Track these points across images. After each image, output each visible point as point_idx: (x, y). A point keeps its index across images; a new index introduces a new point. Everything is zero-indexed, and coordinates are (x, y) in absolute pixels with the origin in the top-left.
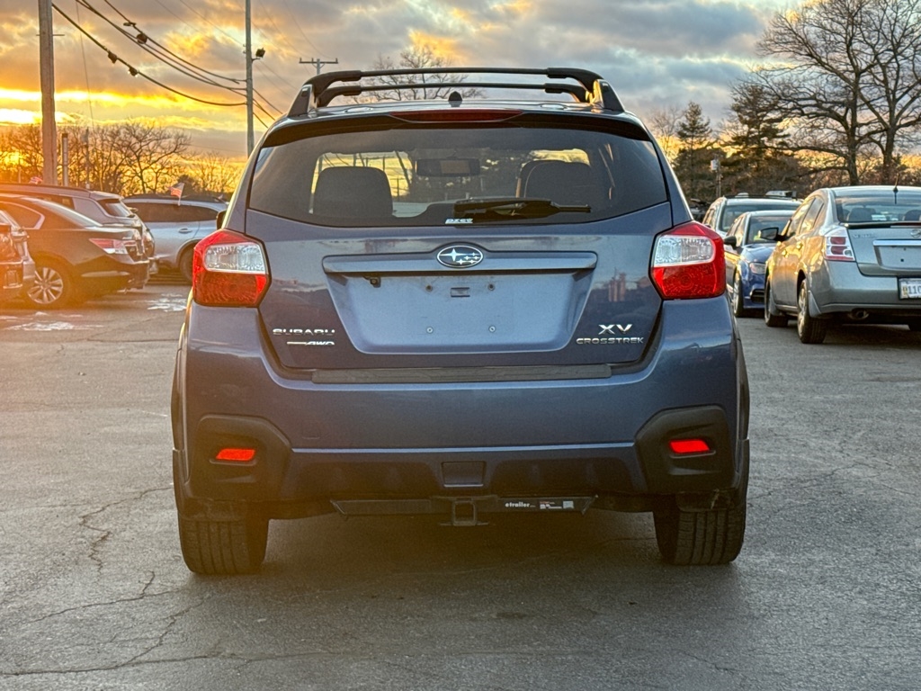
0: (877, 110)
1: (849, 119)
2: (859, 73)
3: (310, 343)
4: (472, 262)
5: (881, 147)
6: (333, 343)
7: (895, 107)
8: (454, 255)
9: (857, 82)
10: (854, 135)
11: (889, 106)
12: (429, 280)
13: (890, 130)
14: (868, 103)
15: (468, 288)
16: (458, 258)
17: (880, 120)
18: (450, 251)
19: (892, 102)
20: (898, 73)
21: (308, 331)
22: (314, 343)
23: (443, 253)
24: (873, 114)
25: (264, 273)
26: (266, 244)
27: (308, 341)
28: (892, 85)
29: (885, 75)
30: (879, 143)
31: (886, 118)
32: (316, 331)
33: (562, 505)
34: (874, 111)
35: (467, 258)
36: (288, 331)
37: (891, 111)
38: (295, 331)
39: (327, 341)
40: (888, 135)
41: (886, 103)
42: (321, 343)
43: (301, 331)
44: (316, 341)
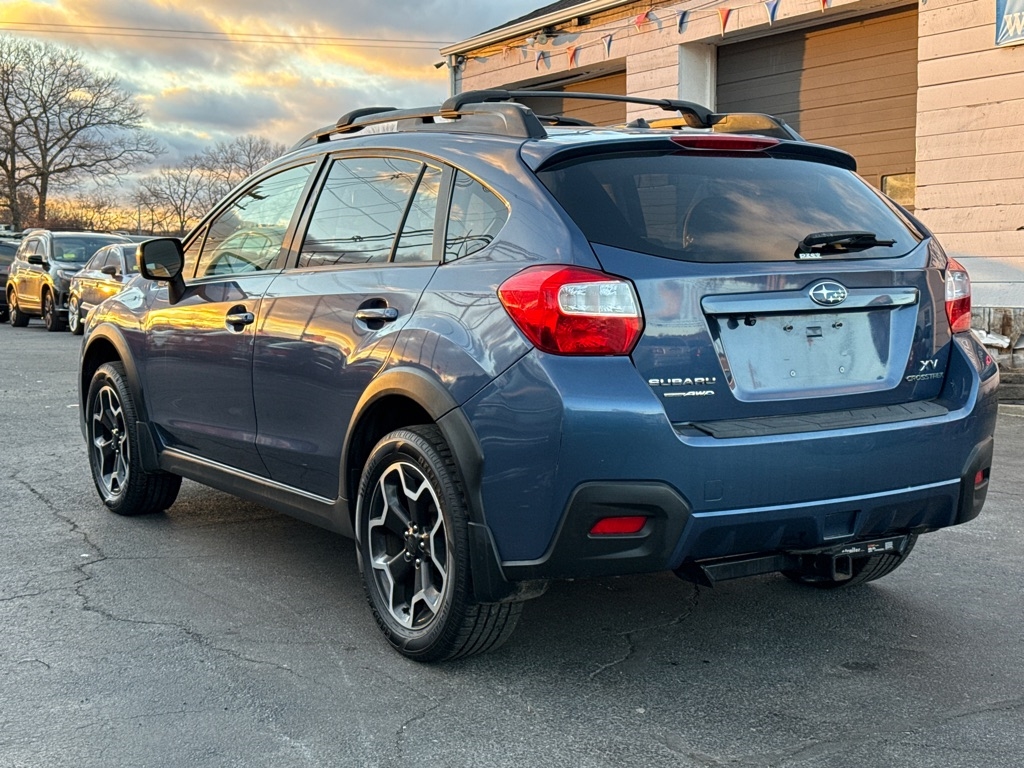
0: (31, 157)
1: (9, 164)
2: (15, 125)
3: (689, 394)
4: (840, 299)
5: (37, 189)
6: (713, 393)
7: (47, 155)
8: (824, 292)
9: (14, 132)
10: (14, 178)
11: (42, 154)
12: (788, 320)
13: (44, 174)
14: (22, 151)
15: (819, 328)
16: (829, 295)
17: (35, 165)
18: (820, 288)
19: (45, 152)
20: (48, 127)
21: (688, 380)
22: (693, 393)
23: (815, 290)
24: (27, 161)
25: (635, 315)
26: (636, 282)
27: (686, 392)
28: (42, 136)
29: (36, 127)
30: (34, 185)
31: (40, 164)
32: (696, 380)
33: (884, 547)
34: (28, 157)
35: (836, 295)
36: (666, 382)
37: (44, 158)
38: (674, 381)
39: (706, 390)
40: (42, 179)
41: (39, 152)
42: (700, 393)
43: (680, 380)
44: (695, 390)
